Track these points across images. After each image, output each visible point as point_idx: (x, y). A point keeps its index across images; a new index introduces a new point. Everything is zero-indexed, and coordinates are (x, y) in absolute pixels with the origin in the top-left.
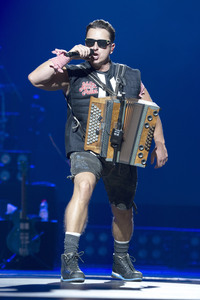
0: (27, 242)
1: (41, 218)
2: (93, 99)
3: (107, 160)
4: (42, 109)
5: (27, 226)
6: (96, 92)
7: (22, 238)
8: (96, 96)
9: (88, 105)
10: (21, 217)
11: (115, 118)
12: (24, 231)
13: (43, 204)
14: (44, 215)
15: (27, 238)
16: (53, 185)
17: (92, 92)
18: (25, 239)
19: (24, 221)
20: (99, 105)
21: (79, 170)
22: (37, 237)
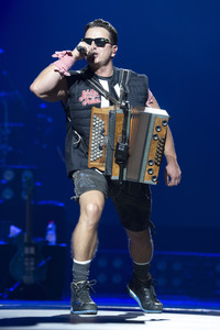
0: (32, 269)
1: (48, 242)
2: (95, 110)
3: (113, 178)
4: (50, 120)
5: (32, 250)
6: (98, 101)
7: (26, 263)
8: (98, 106)
9: (90, 117)
10: (26, 240)
11: (119, 130)
12: (30, 256)
13: (50, 226)
14: (52, 238)
15: (32, 263)
16: (61, 204)
17: (93, 101)
18: (30, 265)
19: (29, 245)
20: (102, 116)
21: (84, 190)
22: (43, 262)
